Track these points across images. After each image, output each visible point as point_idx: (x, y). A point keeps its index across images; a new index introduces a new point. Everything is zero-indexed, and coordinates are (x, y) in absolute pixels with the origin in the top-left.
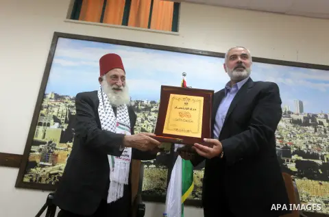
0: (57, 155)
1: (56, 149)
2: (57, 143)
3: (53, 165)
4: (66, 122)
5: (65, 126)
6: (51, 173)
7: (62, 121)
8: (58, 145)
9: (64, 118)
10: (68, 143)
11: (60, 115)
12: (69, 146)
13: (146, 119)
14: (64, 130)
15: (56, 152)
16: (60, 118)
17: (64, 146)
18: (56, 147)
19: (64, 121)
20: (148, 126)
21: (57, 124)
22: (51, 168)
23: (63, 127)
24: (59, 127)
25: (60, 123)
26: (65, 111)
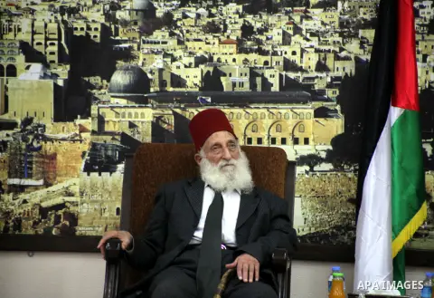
0: (54, 157)
1: (46, 139)
2: (48, 122)
3: (47, 185)
4: (62, 60)
5: (63, 72)
6: (44, 205)
7: (50, 58)
8: (52, 129)
9: (55, 49)
10: (79, 121)
11: (40, 38)
12: (83, 129)
13: (297, 30)
14: (60, 83)
15: (49, 147)
16: (40, 49)
17: (69, 129)
18: (47, 133)
19: (55, 58)
20: (303, 51)
21: (37, 68)
22: (42, 192)
23: (55, 76)
24: (45, 76)
25: (46, 65)
26: (53, 27)
